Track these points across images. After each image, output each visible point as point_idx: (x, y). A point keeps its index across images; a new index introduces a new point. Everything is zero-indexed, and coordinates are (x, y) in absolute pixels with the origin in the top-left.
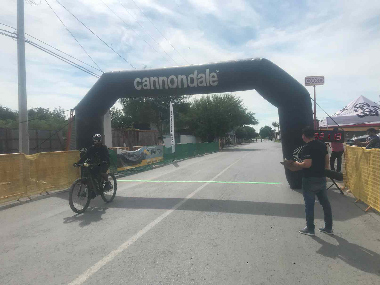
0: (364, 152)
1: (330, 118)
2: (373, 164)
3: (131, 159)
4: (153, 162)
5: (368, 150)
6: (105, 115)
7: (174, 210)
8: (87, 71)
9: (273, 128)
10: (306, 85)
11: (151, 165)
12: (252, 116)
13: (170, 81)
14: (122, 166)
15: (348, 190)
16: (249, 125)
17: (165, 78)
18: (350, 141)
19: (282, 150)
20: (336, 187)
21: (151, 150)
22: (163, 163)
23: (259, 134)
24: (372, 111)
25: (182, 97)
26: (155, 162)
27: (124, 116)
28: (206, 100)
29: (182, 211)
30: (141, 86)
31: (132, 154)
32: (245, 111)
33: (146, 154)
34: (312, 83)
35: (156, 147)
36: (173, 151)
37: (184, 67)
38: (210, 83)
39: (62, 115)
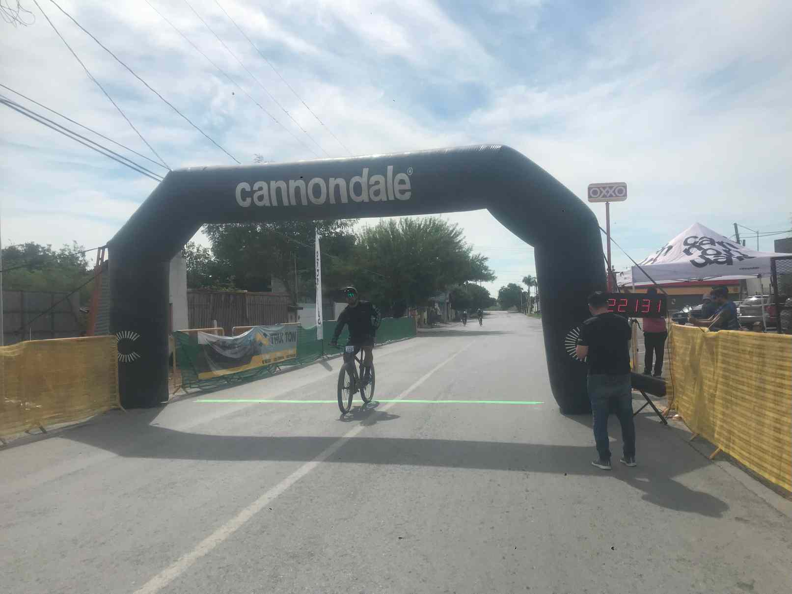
0: (705, 339)
1: (639, 267)
2: (723, 362)
3: (228, 353)
4: (275, 359)
5: (713, 333)
6: (174, 260)
7: (319, 462)
8: (135, 166)
9: (525, 288)
10: (590, 201)
11: (271, 366)
12: (482, 264)
13: (312, 188)
14: (210, 370)
15: (677, 415)
16: (476, 281)
17: (301, 183)
18: (680, 316)
19: (542, 333)
20: (652, 410)
21: (272, 335)
22: (298, 362)
23: (498, 301)
24: (721, 253)
25: (337, 223)
26: (279, 361)
27: (214, 263)
28: (388, 229)
29: (335, 466)
30: (250, 199)
31: (230, 342)
32: (468, 254)
33: (261, 344)
34: (603, 197)
35: (282, 327)
36: (320, 336)
37: (341, 160)
38: (395, 196)
39: (80, 259)
